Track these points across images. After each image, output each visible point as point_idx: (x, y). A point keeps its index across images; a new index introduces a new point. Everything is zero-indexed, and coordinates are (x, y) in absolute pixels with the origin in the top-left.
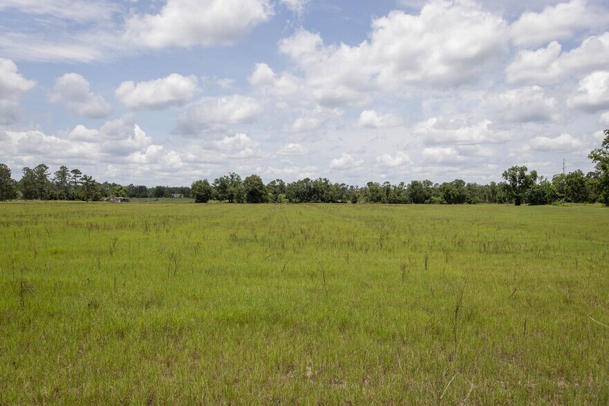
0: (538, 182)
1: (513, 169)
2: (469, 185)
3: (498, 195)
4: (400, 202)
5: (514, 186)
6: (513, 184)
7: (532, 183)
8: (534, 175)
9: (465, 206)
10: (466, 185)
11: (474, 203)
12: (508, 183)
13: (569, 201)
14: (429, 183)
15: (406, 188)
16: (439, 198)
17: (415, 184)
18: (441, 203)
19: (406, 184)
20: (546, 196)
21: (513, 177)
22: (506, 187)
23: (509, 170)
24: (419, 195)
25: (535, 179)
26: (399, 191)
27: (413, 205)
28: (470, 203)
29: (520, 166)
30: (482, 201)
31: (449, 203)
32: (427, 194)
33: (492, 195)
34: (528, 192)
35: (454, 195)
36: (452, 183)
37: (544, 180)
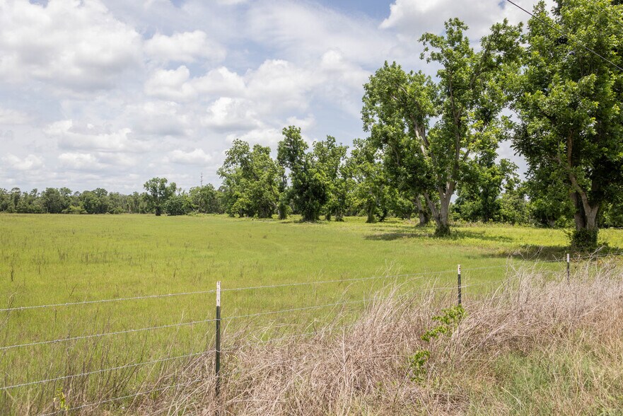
0: (177, 193)
1: (154, 180)
2: (111, 195)
3: (141, 205)
4: (31, 211)
5: (155, 196)
6: (154, 195)
7: (171, 194)
8: (174, 187)
9: (107, 216)
10: (108, 194)
11: (117, 213)
12: (149, 194)
13: (204, 212)
14: (68, 191)
15: (40, 196)
16: (79, 208)
17: (50, 191)
18: (81, 213)
19: (40, 191)
20: (184, 206)
21: (154, 188)
22: (146, 198)
23: (150, 181)
24: (54, 204)
25: (174, 191)
26: (31, 199)
27: (49, 215)
28: (112, 213)
29: (161, 177)
30: (124, 211)
31: (89, 213)
32: (65, 203)
33: (135, 205)
34: (167, 203)
35: (95, 205)
36: (93, 192)
37: (182, 192)
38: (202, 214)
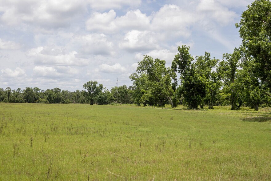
0: (103, 91)
1: (89, 83)
2: (63, 91)
3: (81, 98)
4: (17, 102)
5: (90, 93)
6: (89, 92)
7: (100, 91)
8: (101, 87)
9: (61, 105)
10: (61, 92)
11: (66, 103)
12: (87, 91)
13: (120, 103)
14: (38, 89)
15: (22, 92)
16: (44, 100)
17: (28, 90)
18: (45, 103)
19: (22, 89)
20: (108, 99)
21: (89, 87)
22: (85, 93)
23: (87, 83)
24: (30, 97)
25: (102, 89)
26: (17, 94)
27: (27, 104)
28: (63, 103)
29: (93, 81)
30: (71, 102)
31: (50, 103)
32: (36, 96)
33: (77, 98)
34: (97, 97)
35: (53, 98)
36: (52, 90)
37: (106, 90)
38: (119, 104)
